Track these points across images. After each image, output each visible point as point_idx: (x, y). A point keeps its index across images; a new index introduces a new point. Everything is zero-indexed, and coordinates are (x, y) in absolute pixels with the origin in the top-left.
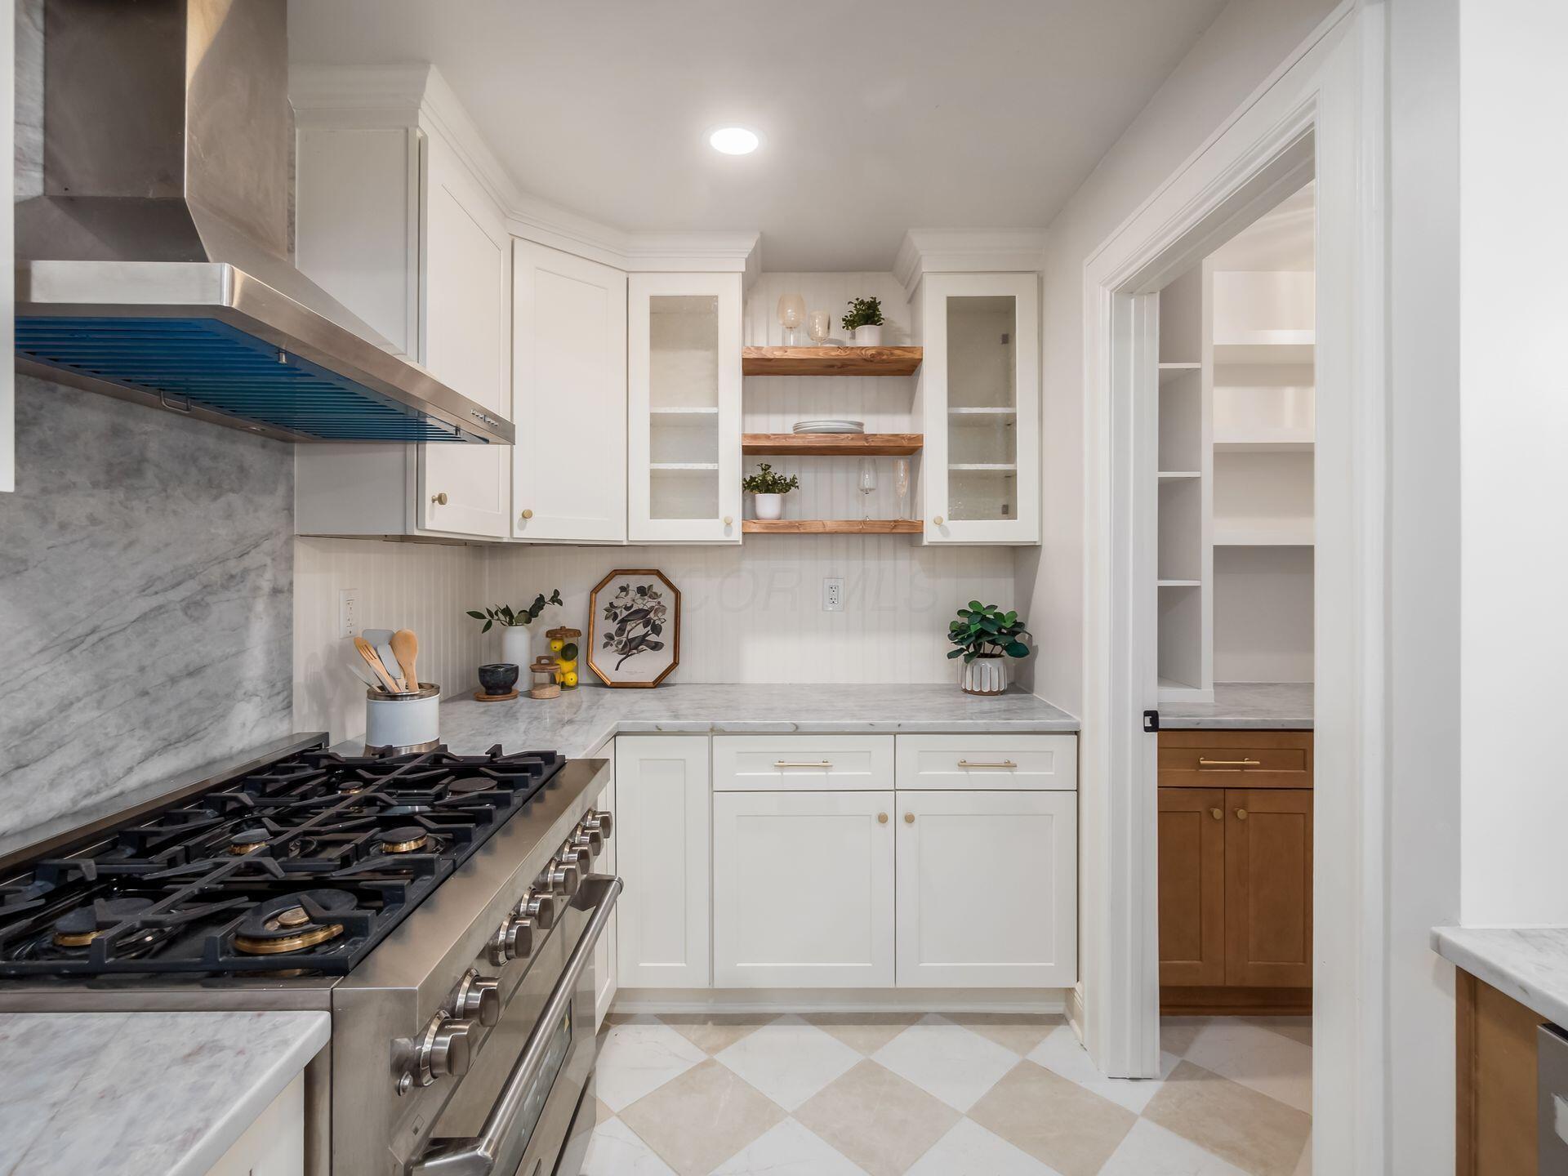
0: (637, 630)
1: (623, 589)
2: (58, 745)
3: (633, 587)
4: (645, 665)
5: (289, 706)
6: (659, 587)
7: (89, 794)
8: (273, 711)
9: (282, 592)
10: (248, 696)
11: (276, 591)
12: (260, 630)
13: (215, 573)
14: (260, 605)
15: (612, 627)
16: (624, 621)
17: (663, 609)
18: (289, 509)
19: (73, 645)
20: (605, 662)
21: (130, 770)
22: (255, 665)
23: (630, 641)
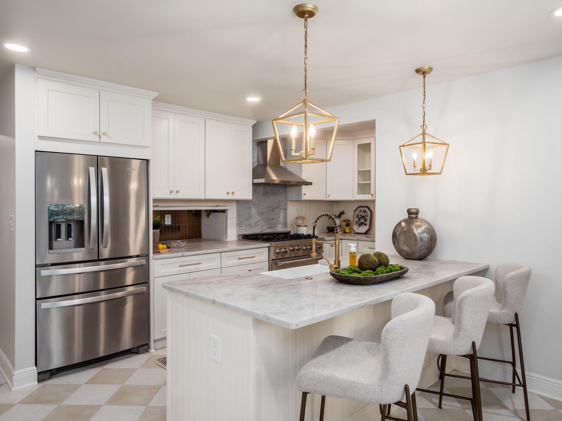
0: (362, 220)
1: (360, 211)
2: (258, 225)
3: (362, 211)
4: (363, 229)
5: (286, 226)
6: (368, 210)
7: (261, 231)
8: (284, 227)
9: (285, 209)
10: (280, 224)
11: (284, 209)
12: (282, 215)
13: (275, 206)
14: (282, 211)
15: (357, 219)
16: (360, 218)
17: (368, 216)
18: (286, 196)
19: (260, 214)
20: (355, 228)
21: (265, 230)
22: (281, 219)
23: (361, 223)
